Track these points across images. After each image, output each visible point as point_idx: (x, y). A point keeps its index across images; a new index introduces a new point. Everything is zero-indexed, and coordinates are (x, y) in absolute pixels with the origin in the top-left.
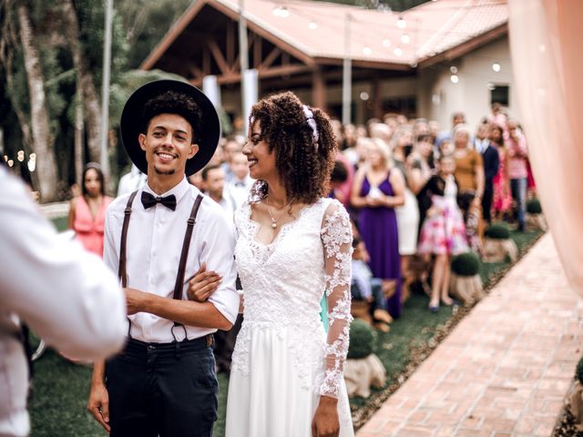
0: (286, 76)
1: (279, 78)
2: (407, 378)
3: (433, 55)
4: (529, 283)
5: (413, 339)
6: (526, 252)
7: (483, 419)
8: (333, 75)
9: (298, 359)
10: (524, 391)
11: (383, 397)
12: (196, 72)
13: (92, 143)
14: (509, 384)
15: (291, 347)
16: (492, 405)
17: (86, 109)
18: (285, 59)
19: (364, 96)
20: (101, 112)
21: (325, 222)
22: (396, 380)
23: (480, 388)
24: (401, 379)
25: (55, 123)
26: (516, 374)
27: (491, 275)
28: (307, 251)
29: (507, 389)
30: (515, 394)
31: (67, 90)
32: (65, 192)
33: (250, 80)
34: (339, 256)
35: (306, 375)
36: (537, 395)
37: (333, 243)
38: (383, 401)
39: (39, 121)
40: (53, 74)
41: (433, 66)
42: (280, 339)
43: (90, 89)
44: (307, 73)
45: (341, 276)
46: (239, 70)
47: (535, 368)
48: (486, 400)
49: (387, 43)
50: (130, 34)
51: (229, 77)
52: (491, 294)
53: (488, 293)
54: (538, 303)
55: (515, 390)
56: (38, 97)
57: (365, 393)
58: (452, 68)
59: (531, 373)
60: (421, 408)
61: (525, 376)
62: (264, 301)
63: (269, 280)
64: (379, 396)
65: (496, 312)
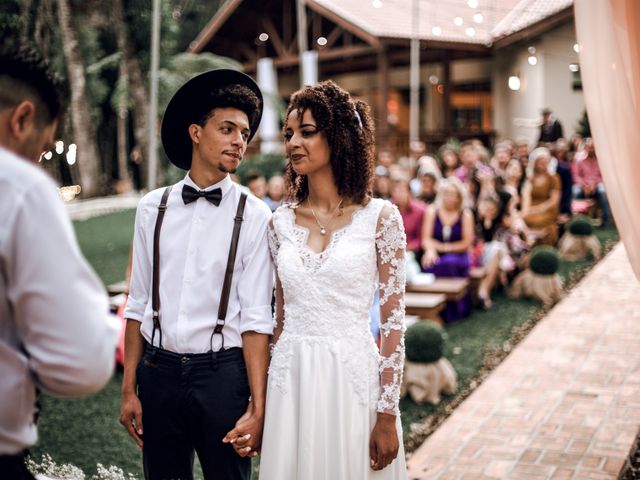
0: (348, 58)
1: (340, 60)
2: (479, 384)
3: (509, 33)
4: (613, 283)
5: (487, 342)
6: (611, 249)
7: (560, 427)
8: (399, 56)
9: (354, 374)
10: (606, 398)
11: (454, 403)
12: (250, 54)
13: (139, 133)
14: (589, 390)
15: (345, 362)
16: (571, 411)
17: (131, 96)
18: (346, 39)
19: (434, 80)
20: (148, 99)
21: (380, 226)
22: (467, 385)
23: (558, 394)
24: (473, 384)
25: (96, 112)
26: (597, 379)
27: (571, 274)
28: (363, 257)
29: (587, 395)
30: (595, 400)
31: (110, 76)
32: (108, 186)
33: (309, 63)
34: (395, 262)
35: (363, 390)
36: (619, 402)
37: (388, 249)
38: (454, 408)
39: (81, 109)
40: (93, 59)
41: (508, 46)
42: (333, 354)
43: (137, 75)
44: (372, 55)
45: (396, 284)
46: (296, 52)
47: (617, 373)
48: (565, 406)
49: (459, 21)
50: (177, 13)
51: (287, 59)
52: (571, 295)
53: (568, 293)
54: (622, 304)
55: (596, 396)
56: (78, 84)
57: (436, 400)
58: (530, 48)
59: (613, 378)
60: (495, 415)
61: (606, 382)
62: (312, 314)
63: (321, 289)
64: (450, 402)
65: (577, 314)
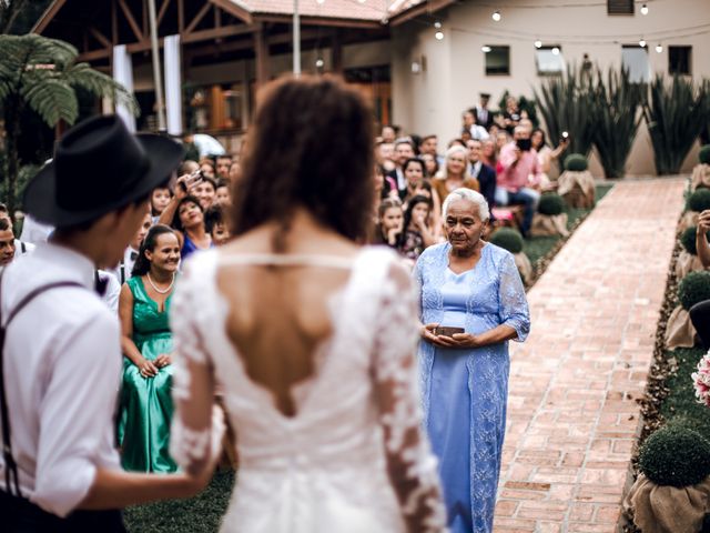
1: (210, 43)
10: (561, 488)
18: (218, 18)
26: (547, 459)
30: (548, 493)
47: (572, 449)
55: (547, 486)
58: (436, 24)
59: (567, 456)
